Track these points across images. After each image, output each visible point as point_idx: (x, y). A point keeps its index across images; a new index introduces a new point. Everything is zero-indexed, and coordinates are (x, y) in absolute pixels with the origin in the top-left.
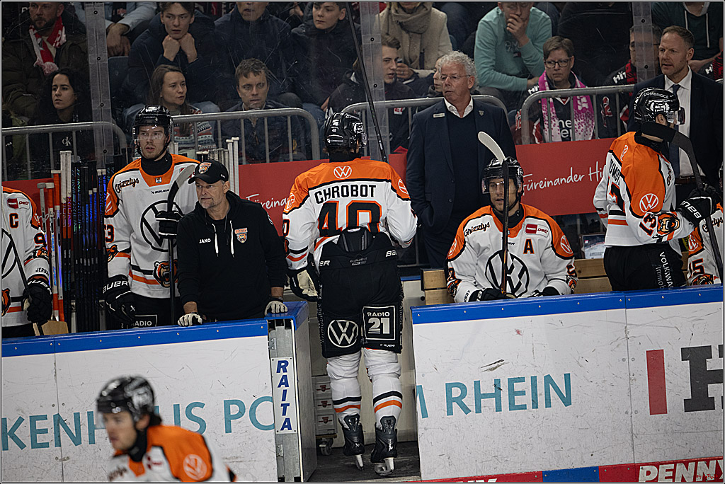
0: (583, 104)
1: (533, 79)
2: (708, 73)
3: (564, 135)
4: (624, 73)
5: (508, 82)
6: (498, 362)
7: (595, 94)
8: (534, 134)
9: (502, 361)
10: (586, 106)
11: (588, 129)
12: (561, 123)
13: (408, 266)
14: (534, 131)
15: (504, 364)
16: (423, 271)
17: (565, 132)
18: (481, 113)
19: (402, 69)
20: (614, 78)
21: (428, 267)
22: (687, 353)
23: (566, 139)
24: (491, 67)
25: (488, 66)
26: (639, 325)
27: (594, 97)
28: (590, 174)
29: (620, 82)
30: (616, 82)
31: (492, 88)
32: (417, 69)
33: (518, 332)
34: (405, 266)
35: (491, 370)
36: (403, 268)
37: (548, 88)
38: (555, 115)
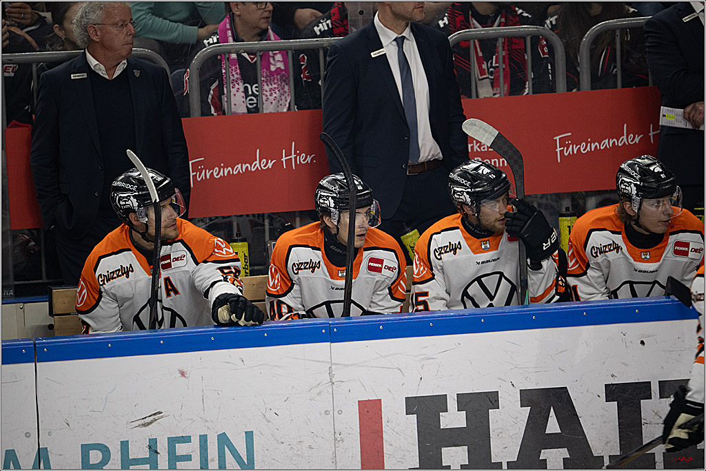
0: (277, 62)
1: (205, 28)
2: (442, 26)
3: (250, 104)
4: (329, 22)
5: (171, 31)
6: (155, 414)
7: (291, 49)
8: (209, 101)
9: (160, 413)
10: (281, 65)
11: (283, 97)
12: (246, 88)
13: (31, 282)
14: (210, 96)
15: (162, 417)
16: (52, 289)
17: (252, 100)
18: (137, 73)
19: (22, 10)
20: (316, 28)
21: (60, 284)
22: (414, 405)
23: (254, 110)
24: (149, 10)
25: (144, 8)
26: (348, 366)
27: (290, 53)
28: (284, 159)
29: (323, 34)
30: (318, 33)
31: (149, 38)
32: (43, 11)
33: (183, 374)
34: (27, 282)
35: (144, 425)
36: (22, 284)
37: (231, 39)
38: (239, 76)
